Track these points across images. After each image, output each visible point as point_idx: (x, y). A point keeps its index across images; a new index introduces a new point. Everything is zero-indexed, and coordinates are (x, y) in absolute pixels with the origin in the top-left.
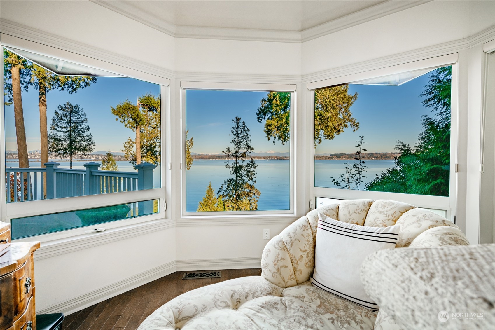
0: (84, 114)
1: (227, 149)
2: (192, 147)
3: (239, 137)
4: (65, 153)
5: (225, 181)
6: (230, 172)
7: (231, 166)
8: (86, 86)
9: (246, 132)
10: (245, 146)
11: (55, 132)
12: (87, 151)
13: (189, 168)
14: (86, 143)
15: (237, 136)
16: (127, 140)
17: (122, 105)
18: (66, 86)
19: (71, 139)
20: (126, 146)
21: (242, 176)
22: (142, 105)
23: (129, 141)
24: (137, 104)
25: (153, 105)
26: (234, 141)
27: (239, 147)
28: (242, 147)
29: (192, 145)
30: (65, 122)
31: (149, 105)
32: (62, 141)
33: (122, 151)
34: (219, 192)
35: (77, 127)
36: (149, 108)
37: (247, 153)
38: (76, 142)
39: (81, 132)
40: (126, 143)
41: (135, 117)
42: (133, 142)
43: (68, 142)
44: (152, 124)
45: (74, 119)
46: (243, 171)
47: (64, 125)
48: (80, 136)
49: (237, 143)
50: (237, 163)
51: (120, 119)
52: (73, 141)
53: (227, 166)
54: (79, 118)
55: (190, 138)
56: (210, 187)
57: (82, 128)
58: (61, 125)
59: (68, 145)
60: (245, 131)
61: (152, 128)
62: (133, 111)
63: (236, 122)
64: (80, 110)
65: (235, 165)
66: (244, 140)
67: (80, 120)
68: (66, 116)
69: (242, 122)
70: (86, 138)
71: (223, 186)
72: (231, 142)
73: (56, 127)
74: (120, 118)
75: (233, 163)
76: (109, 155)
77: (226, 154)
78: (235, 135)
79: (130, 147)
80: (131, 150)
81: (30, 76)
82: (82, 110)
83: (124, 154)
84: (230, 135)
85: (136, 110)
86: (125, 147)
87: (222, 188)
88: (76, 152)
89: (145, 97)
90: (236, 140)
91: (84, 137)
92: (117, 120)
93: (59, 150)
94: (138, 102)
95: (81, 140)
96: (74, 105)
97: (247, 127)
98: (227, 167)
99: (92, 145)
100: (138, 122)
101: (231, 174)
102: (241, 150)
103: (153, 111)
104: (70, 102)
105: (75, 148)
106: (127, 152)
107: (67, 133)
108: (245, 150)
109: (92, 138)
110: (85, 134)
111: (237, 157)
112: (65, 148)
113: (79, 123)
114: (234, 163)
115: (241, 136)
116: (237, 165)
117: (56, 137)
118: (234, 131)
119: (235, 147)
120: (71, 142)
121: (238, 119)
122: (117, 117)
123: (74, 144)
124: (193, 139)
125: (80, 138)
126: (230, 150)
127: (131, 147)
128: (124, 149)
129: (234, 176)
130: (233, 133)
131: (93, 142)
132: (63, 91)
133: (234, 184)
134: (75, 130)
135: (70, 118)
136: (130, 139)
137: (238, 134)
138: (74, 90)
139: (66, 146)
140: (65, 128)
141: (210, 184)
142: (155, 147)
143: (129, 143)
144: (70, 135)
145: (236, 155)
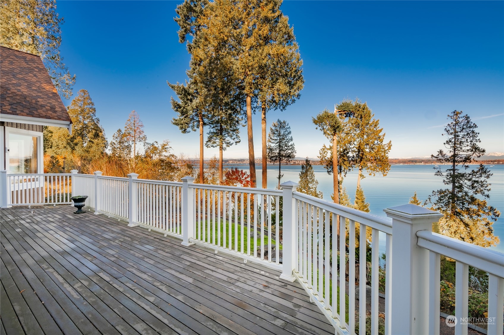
0: (289, 128)
1: (439, 152)
2: (389, 151)
3: (458, 136)
4: (276, 159)
5: (433, 191)
6: (444, 181)
7: (445, 174)
8: (292, 103)
9: (471, 129)
10: (469, 148)
11: (270, 144)
12: (290, 158)
13: (386, 175)
14: (290, 151)
15: (455, 136)
16: (322, 147)
17: (321, 114)
18: (279, 106)
19: (280, 148)
20: (321, 152)
21: (463, 187)
22: (339, 112)
23: (324, 148)
24: (335, 112)
25: (350, 109)
26: (450, 141)
27: (459, 149)
28: (463, 148)
29: (390, 149)
30: (276, 135)
31: (347, 111)
32: (274, 150)
33: (318, 157)
34: (425, 204)
35: (284, 139)
36: (345, 113)
37: (472, 157)
38: (283, 150)
39: (286, 142)
40: (321, 150)
41: (333, 124)
42: (327, 149)
43: (278, 151)
44: (346, 130)
45: (282, 133)
46: (466, 181)
47: (275, 138)
48: (286, 146)
49: (455, 144)
50: (454, 170)
51: (319, 128)
52: (281, 150)
53: (439, 173)
54: (286, 131)
55: (388, 142)
56: (415, 198)
57: (287, 139)
58: (274, 138)
59: (278, 153)
60: (470, 127)
61: (345, 134)
62: (332, 119)
63: (452, 117)
64: (286, 125)
65: (452, 172)
66: (467, 140)
67: (286, 132)
68: (277, 131)
69: (464, 117)
70: (290, 147)
71: (430, 197)
72: (444, 144)
73: (270, 140)
74: (320, 126)
75: (448, 170)
76: (307, 161)
77: (436, 159)
78: (451, 134)
79: (324, 153)
80: (325, 156)
81: (257, 103)
82: (288, 125)
83: (319, 159)
84: (442, 135)
85: (335, 117)
86: (320, 154)
87: (430, 200)
88: (283, 159)
89: (343, 103)
90: (453, 140)
91: (289, 146)
92: (317, 128)
93: (272, 157)
94: (335, 109)
95: (287, 149)
96: (282, 122)
97: (472, 123)
98: (437, 175)
99: (294, 153)
100: (336, 129)
101: (445, 184)
102: (461, 153)
103: (350, 116)
104: (280, 120)
105: (282, 156)
106: (322, 158)
107: (278, 144)
108: (468, 153)
109: (294, 147)
110: (290, 144)
111: (454, 161)
112: (276, 156)
113: (285, 135)
114: (450, 170)
115: (461, 134)
116: (454, 172)
117: (271, 148)
118: (450, 129)
119: (452, 149)
120: (280, 151)
121: (456, 113)
122: (317, 126)
123: (282, 152)
124: (392, 143)
125: (286, 147)
126: (444, 154)
127: (326, 153)
128: (319, 155)
129: (450, 187)
130: (447, 132)
131: (295, 150)
132: (277, 110)
133: (450, 196)
134: (283, 141)
135: (280, 132)
136: (325, 146)
137: (456, 132)
138: (284, 108)
139: (277, 154)
140: (276, 140)
141: (416, 194)
142: (348, 153)
143: (324, 149)
144: (280, 146)
145: (454, 159)
